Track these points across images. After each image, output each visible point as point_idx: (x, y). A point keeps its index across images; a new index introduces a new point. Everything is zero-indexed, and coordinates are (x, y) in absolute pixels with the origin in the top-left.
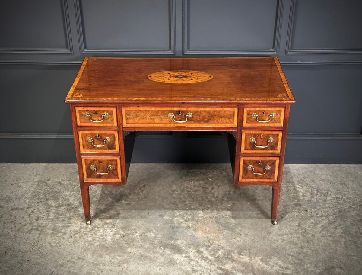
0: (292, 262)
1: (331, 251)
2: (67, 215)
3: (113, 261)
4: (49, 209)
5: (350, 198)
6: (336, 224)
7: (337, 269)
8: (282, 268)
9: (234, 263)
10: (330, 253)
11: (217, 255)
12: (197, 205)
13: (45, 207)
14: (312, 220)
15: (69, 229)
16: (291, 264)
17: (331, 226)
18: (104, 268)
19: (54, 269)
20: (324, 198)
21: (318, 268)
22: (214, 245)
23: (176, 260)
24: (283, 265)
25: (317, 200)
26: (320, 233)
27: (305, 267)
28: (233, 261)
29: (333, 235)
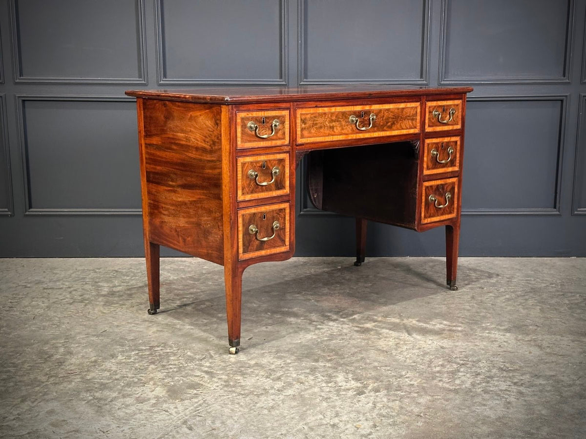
0: (464, 322)
1: (521, 315)
2: (126, 292)
3: (196, 322)
4: (99, 289)
5: (546, 280)
6: (527, 297)
7: (531, 327)
8: (449, 326)
9: (376, 323)
10: (520, 316)
11: (351, 318)
12: (321, 285)
13: (94, 287)
14: (491, 294)
15: (130, 301)
16: (462, 323)
17: (520, 298)
18: (182, 327)
19: (106, 329)
20: (508, 280)
21: (501, 326)
22: (346, 311)
23: (291, 321)
24: (449, 324)
25: (497, 281)
26: (504, 302)
27: (484, 325)
28: (375, 321)
29: (524, 304)
